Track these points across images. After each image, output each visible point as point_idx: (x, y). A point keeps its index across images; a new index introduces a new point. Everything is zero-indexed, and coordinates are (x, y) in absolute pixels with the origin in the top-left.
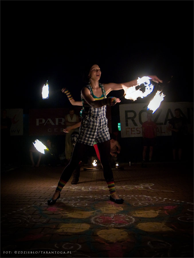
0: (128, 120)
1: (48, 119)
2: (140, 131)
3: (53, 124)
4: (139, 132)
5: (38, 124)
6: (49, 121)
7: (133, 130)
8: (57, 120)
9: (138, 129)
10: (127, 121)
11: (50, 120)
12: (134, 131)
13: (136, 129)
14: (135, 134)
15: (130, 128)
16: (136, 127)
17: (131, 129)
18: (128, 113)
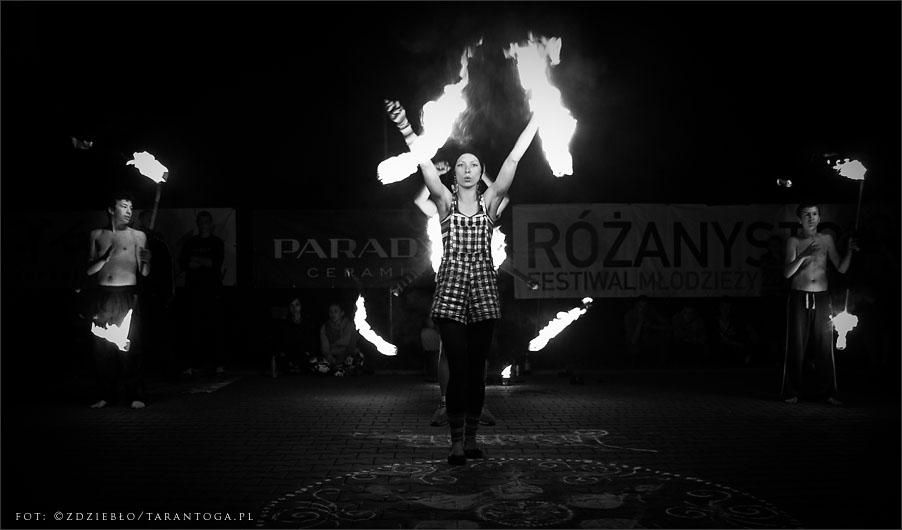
0: (537, 250)
1: (310, 240)
2: (567, 283)
3: (322, 255)
4: (564, 285)
5: (278, 254)
6: (310, 248)
7: (547, 277)
8: (334, 243)
9: (560, 277)
10: (532, 253)
11: (313, 242)
12: (551, 281)
13: (558, 275)
14: (552, 289)
15: (539, 274)
16: (556, 271)
17: (544, 275)
18: (537, 231)
